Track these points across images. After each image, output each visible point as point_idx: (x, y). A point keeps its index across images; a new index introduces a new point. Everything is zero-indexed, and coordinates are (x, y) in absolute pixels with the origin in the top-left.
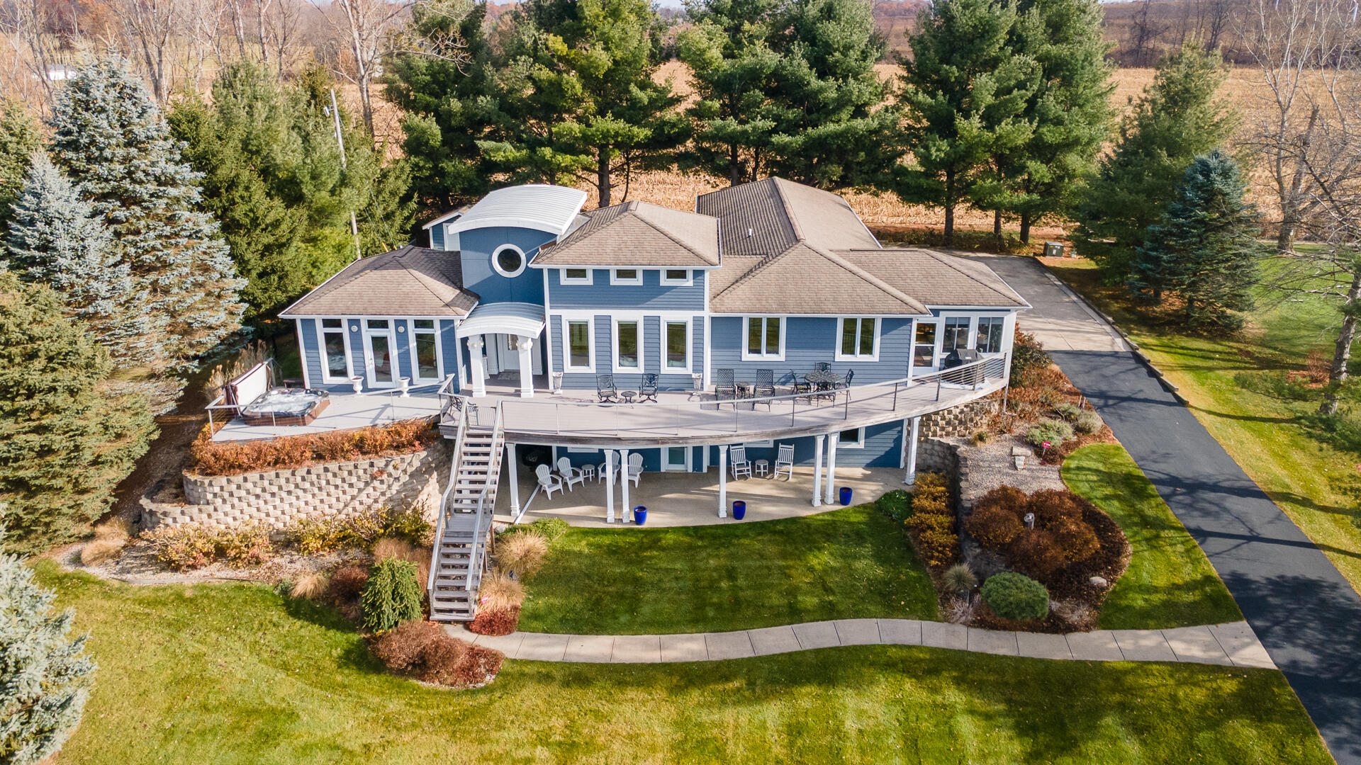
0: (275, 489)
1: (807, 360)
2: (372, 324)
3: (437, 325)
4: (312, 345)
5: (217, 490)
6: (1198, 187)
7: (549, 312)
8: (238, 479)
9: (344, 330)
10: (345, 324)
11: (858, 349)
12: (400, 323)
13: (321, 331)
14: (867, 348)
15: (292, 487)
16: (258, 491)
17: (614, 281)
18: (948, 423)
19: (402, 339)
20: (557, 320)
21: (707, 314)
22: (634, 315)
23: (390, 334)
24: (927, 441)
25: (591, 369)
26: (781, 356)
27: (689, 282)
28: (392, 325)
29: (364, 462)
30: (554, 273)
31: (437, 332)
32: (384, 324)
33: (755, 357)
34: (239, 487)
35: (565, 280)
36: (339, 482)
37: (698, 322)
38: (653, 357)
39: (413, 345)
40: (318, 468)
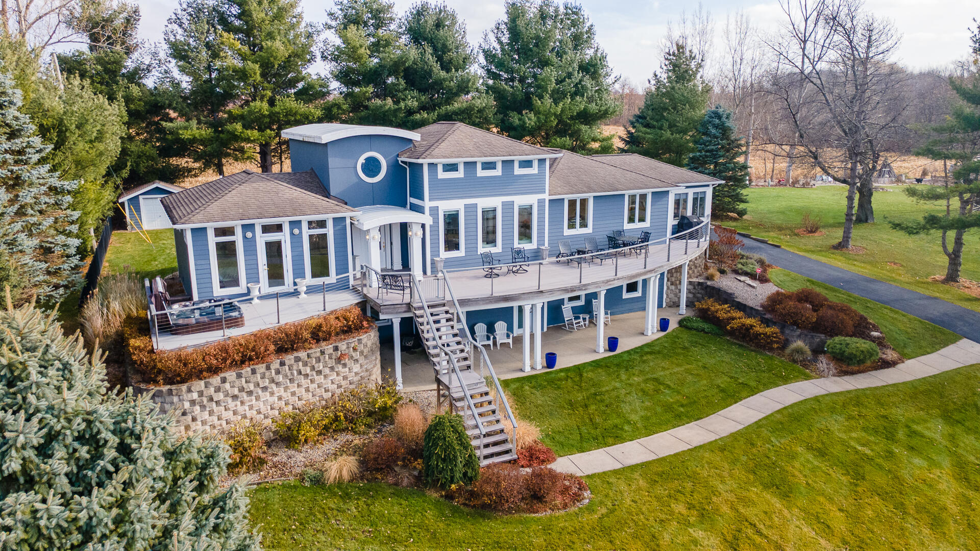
1: (606, 230)
2: (266, 229)
3: (330, 224)
4: (202, 253)
7: (427, 204)
9: (238, 238)
10: (239, 231)
11: (637, 218)
12: (295, 224)
13: (212, 240)
14: (642, 217)
17: (480, 172)
18: (691, 268)
19: (296, 240)
20: (434, 211)
21: (546, 197)
22: (494, 202)
23: (284, 237)
25: (461, 253)
26: (589, 230)
27: (534, 170)
28: (286, 228)
30: (432, 166)
31: (330, 230)
32: (279, 228)
33: (573, 232)
35: (442, 175)
37: (541, 202)
38: (508, 237)
39: (306, 247)
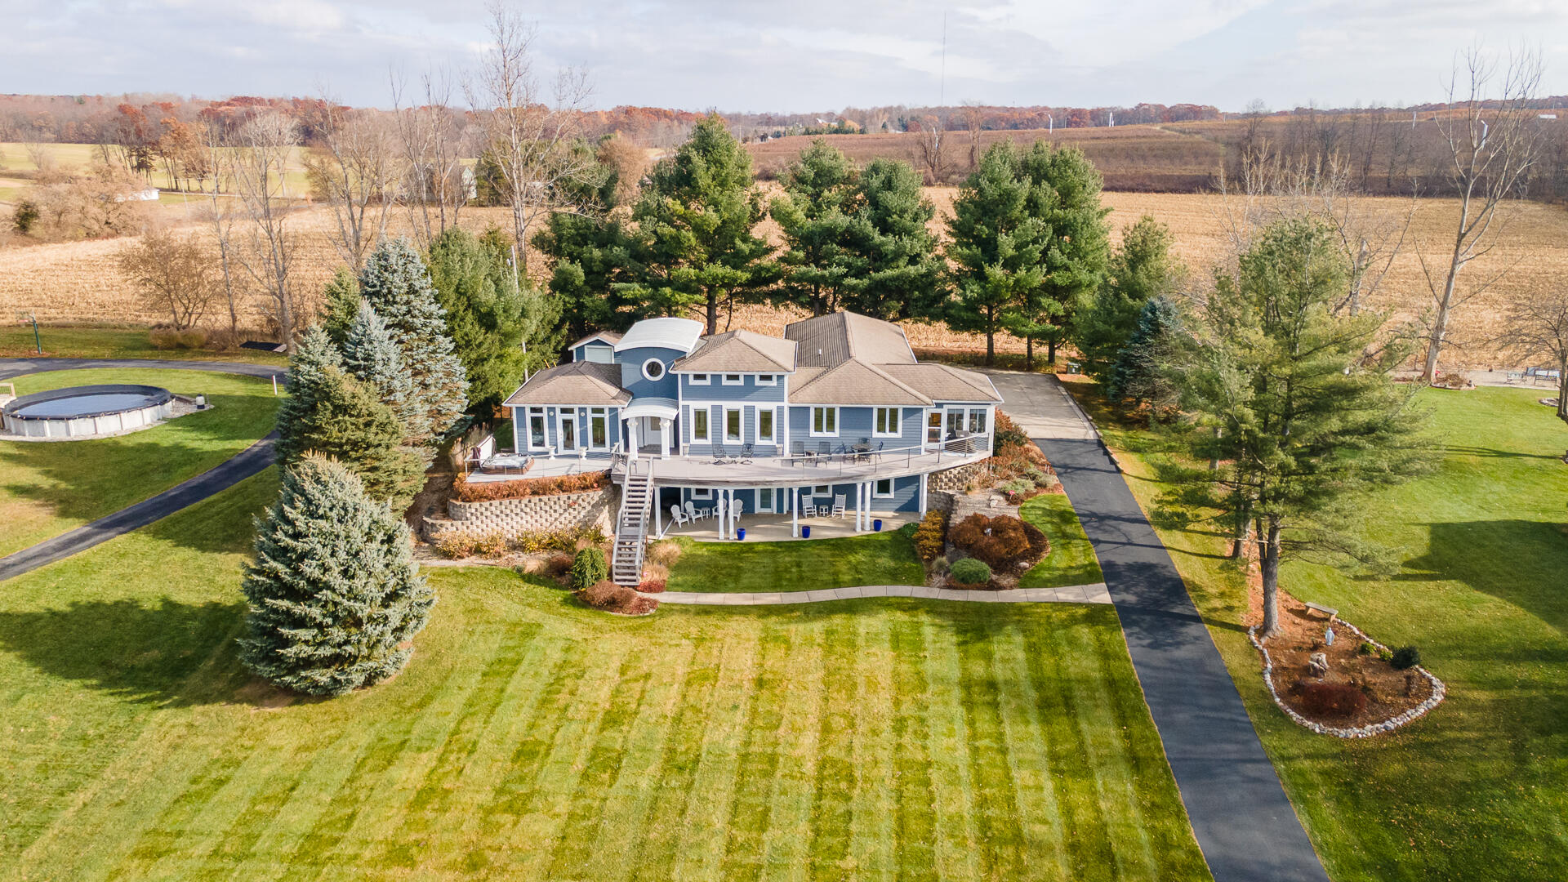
0: (508, 512)
1: (854, 436)
2: (564, 411)
3: (607, 411)
4: (522, 425)
5: (473, 511)
6: (1150, 321)
7: (681, 403)
8: (486, 504)
9: (545, 415)
10: (545, 411)
11: (887, 429)
12: (582, 410)
13: (529, 415)
14: (893, 428)
15: (519, 511)
16: (498, 512)
17: (725, 382)
18: (950, 480)
19: (583, 421)
20: (686, 408)
21: (786, 404)
22: (738, 405)
23: (575, 417)
24: (936, 492)
25: (709, 441)
26: (836, 433)
27: (774, 383)
28: (576, 411)
29: (564, 496)
30: (685, 377)
31: (606, 416)
32: (571, 411)
33: (819, 434)
34: (487, 509)
35: (692, 382)
36: (548, 508)
37: (780, 410)
38: (750, 433)
39: (590, 425)
40: (536, 499)
